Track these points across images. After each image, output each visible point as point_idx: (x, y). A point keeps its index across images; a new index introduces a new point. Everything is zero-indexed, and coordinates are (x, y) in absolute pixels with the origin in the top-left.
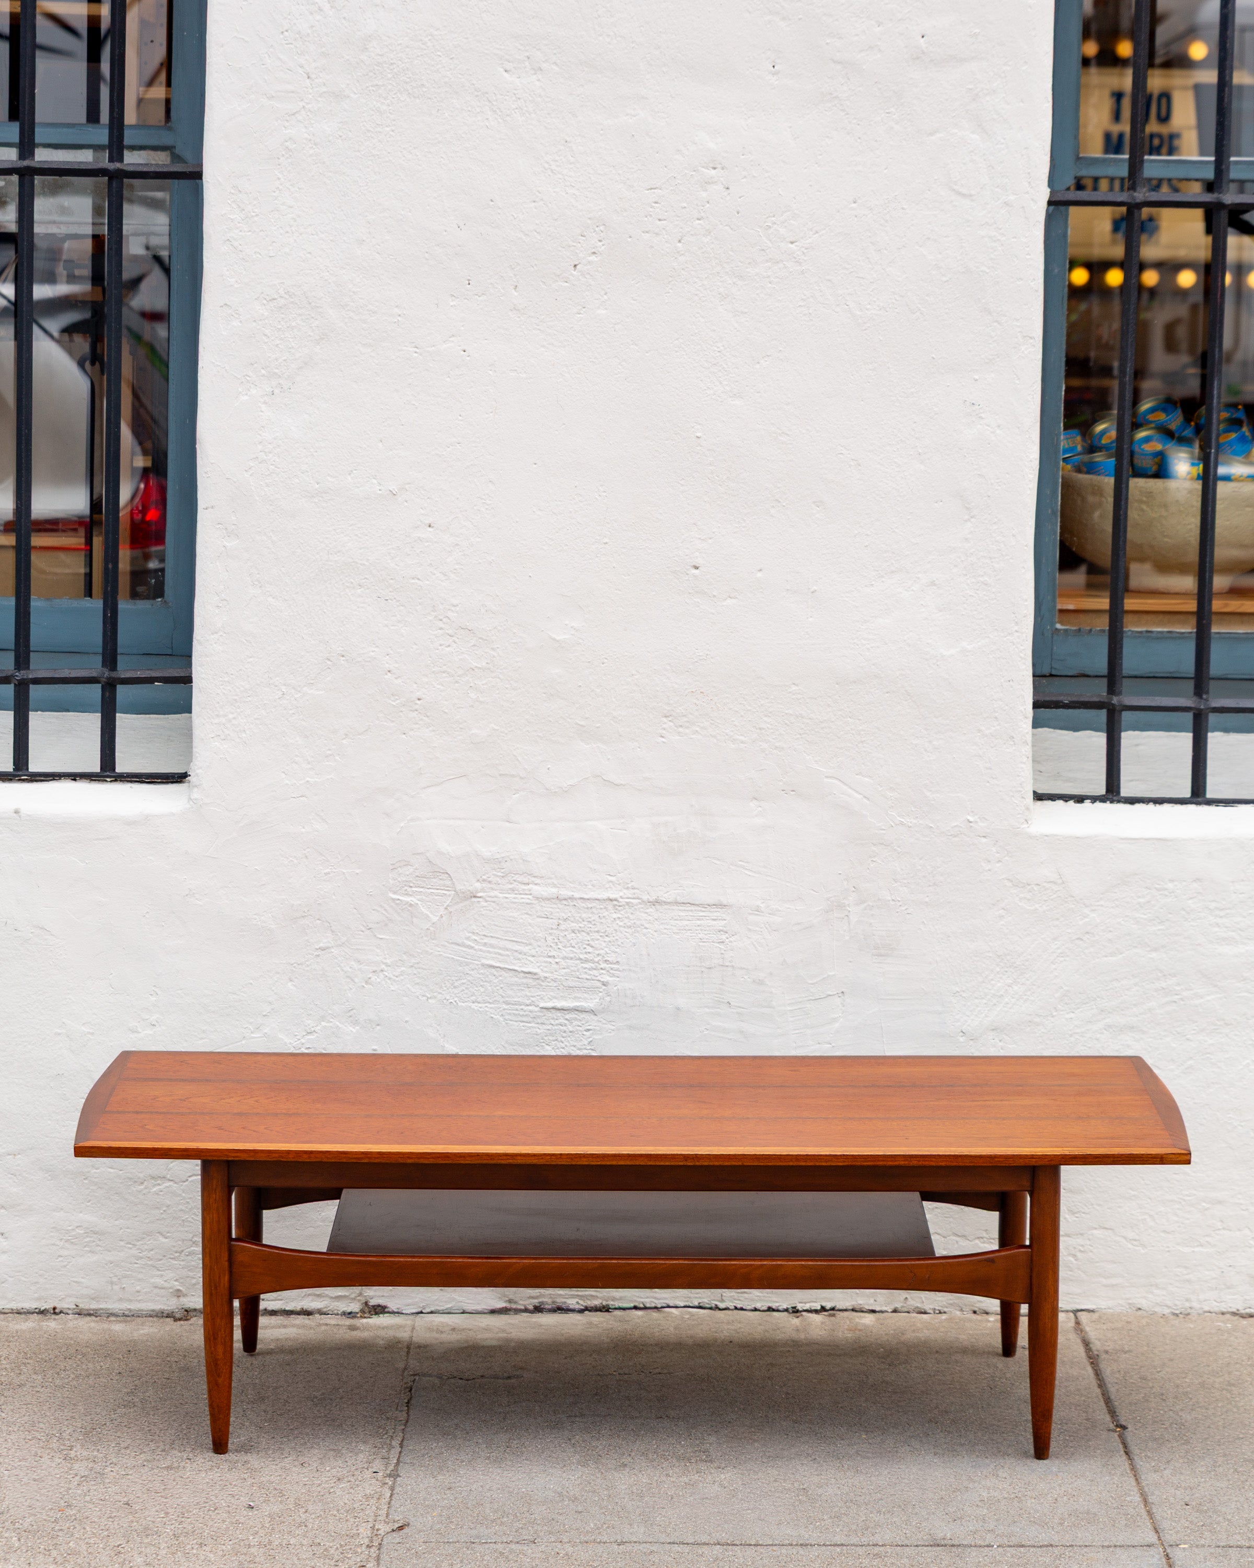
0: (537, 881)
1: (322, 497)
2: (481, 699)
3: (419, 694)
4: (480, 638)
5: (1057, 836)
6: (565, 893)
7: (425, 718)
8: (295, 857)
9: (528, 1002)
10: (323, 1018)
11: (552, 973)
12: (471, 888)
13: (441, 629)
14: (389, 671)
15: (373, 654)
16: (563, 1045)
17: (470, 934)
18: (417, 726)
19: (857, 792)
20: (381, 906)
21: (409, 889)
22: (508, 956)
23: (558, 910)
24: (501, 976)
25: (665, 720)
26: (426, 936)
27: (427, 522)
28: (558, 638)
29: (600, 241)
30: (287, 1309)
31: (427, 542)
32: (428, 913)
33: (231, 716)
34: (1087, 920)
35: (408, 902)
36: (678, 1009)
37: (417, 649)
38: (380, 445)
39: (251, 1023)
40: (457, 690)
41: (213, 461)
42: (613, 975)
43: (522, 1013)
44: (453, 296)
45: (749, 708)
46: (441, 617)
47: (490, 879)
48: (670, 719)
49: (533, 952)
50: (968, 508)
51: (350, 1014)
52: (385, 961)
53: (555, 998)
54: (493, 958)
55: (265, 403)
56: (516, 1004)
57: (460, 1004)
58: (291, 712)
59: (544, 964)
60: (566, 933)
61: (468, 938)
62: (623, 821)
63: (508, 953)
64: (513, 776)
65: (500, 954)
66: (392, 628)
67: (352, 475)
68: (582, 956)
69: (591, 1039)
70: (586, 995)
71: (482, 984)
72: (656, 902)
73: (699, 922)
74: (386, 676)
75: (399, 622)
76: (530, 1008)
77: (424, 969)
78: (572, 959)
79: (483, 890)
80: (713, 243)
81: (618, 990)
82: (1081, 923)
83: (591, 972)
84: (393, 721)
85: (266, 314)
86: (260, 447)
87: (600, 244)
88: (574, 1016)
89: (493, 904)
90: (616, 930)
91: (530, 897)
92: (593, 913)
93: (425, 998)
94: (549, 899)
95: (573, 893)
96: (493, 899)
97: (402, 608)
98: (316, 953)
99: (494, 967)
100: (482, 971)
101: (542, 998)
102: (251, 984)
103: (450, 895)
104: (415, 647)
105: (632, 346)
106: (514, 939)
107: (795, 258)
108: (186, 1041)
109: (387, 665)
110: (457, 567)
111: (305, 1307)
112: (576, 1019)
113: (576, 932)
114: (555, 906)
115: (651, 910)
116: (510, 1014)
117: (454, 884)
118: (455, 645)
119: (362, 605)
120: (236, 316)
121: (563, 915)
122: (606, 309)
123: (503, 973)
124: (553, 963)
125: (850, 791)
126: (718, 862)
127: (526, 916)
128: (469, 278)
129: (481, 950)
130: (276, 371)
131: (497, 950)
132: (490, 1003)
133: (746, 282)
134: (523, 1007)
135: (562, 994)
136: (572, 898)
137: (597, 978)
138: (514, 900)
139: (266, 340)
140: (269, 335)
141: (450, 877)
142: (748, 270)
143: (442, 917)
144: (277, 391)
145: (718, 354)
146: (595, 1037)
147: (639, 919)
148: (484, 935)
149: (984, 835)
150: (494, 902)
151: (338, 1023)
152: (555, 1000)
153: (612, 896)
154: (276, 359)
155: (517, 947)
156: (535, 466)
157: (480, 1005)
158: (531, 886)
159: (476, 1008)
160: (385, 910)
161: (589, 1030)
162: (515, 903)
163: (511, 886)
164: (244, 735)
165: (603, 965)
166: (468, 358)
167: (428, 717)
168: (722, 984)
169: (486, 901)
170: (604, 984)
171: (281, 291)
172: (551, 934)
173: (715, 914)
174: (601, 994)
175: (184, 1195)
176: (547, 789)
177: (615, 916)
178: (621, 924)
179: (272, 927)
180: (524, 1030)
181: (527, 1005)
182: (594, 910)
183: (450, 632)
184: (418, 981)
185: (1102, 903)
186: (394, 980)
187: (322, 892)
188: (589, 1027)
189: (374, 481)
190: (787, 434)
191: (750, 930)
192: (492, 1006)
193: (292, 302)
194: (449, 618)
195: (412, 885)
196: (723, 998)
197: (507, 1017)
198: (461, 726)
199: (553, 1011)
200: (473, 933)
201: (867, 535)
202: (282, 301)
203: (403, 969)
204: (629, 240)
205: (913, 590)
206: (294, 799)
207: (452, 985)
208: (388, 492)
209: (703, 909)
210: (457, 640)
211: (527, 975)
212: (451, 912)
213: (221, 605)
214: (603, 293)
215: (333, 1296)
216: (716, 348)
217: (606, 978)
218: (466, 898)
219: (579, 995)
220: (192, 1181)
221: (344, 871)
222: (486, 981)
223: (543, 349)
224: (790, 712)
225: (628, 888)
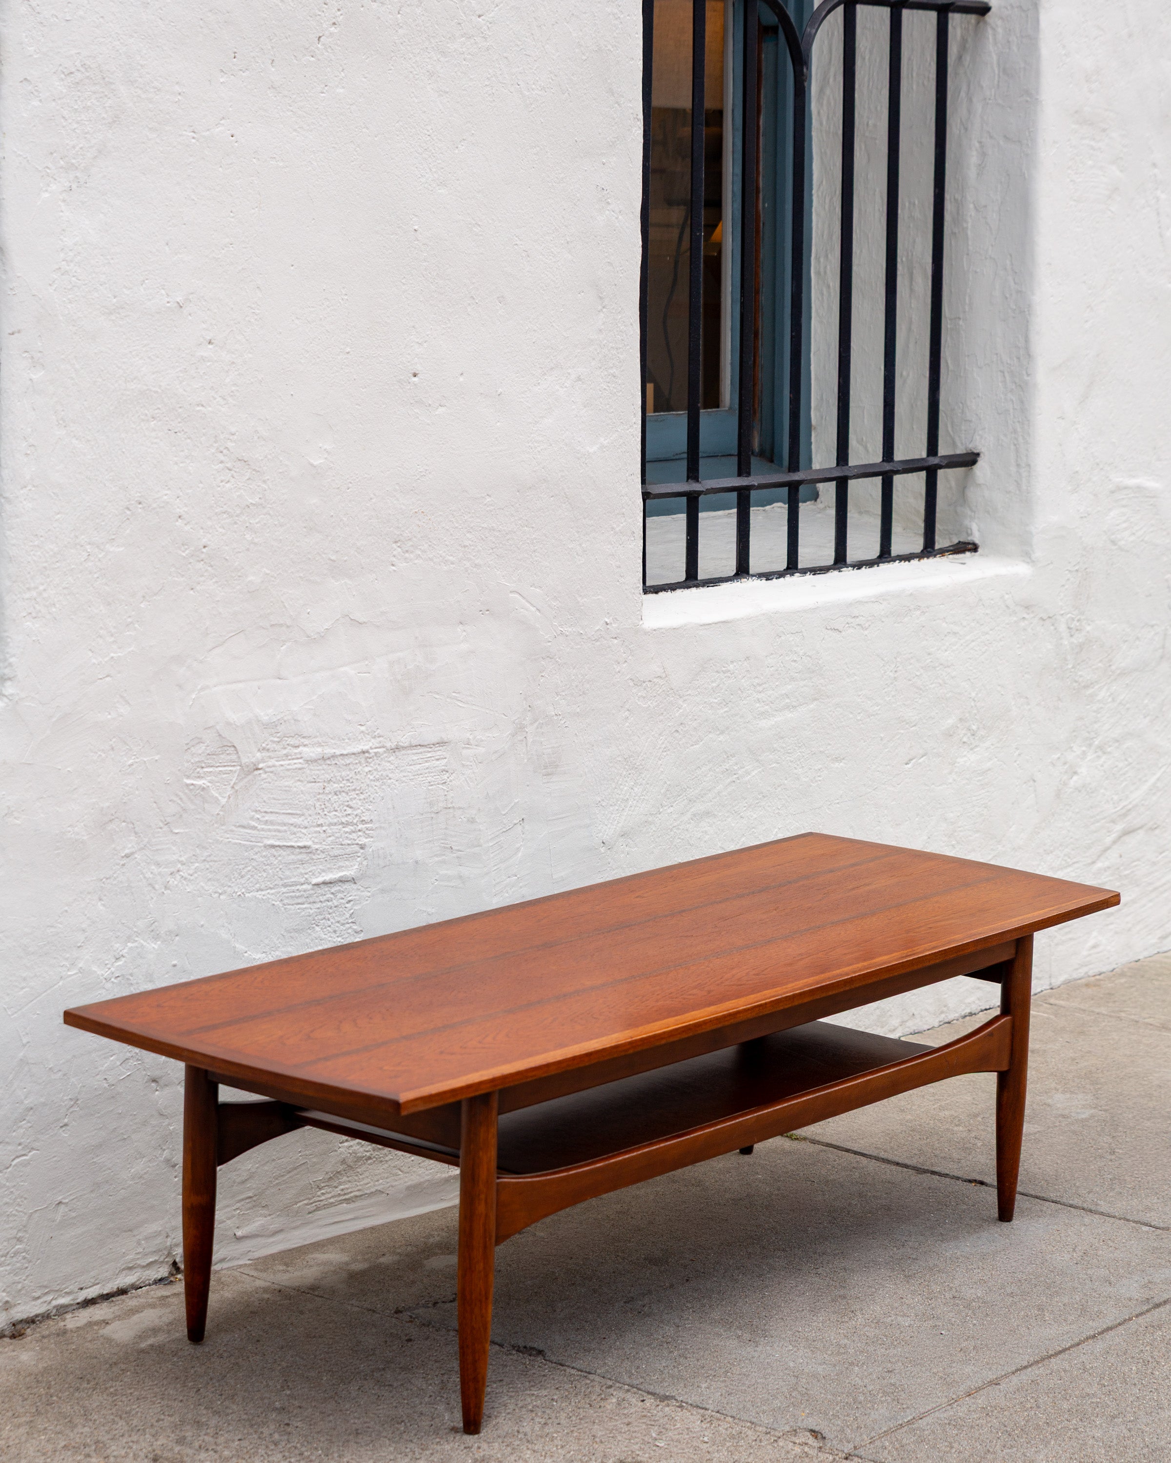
0: (306, 742)
1: (119, 313)
2: (256, 540)
3: (204, 541)
4: (254, 470)
5: (661, 629)
6: (329, 751)
7: (209, 569)
8: (103, 750)
9: (302, 880)
10: (129, 939)
11: (321, 843)
12: (253, 760)
13: (222, 462)
14: (180, 517)
15: (165, 497)
16: (329, 923)
17: (253, 813)
18: (202, 579)
19: (532, 605)
20: (177, 795)
21: (201, 771)
22: (285, 831)
23: (323, 772)
24: (280, 856)
25: (394, 546)
26: (216, 822)
27: (208, 338)
28: (315, 463)
29: (339, 10)
30: (105, 1292)
31: (209, 361)
32: (217, 795)
33: (41, 588)
34: (681, 711)
35: (201, 786)
36: (417, 862)
37: (203, 488)
38: (167, 248)
39: (67, 959)
40: (235, 532)
41: (19, 274)
42: (369, 836)
43: (298, 894)
44: (222, 71)
45: (457, 525)
46: (221, 449)
47: (268, 747)
48: (399, 545)
49: (305, 823)
50: (601, 298)
51: (152, 928)
52: (180, 859)
53: (323, 871)
54: (273, 837)
55: (64, 201)
56: (292, 885)
57: (247, 895)
58: (96, 576)
59: (314, 835)
60: (330, 796)
61: (252, 818)
62: (367, 663)
63: (285, 828)
64: (281, 625)
65: (279, 831)
66: (181, 465)
67: (144, 286)
68: (344, 820)
69: (352, 911)
70: (347, 863)
71: (265, 868)
72: (397, 748)
73: (427, 764)
74: (177, 523)
75: (187, 457)
76: (304, 887)
77: (215, 861)
78: (335, 824)
79: (263, 761)
80: (423, 15)
81: (373, 851)
82: (677, 715)
83: (351, 836)
84: (183, 576)
85: (64, 91)
86: (62, 255)
87: (339, 13)
88: (339, 888)
89: (271, 775)
90: (368, 785)
91: (300, 761)
92: (350, 770)
93: (217, 895)
94: (316, 761)
95: (334, 751)
96: (271, 769)
97: (189, 441)
98: (122, 862)
99: (273, 846)
100: (264, 854)
101: (313, 874)
102: (66, 911)
103: (235, 772)
104: (201, 485)
105: (364, 130)
106: (290, 811)
107: (482, 33)
108: (8, 995)
109: (178, 510)
110: (233, 388)
111: (121, 1286)
112: (339, 891)
113: (338, 793)
114: (320, 767)
115: (392, 758)
116: (287, 898)
117: (239, 757)
118: (232, 480)
119: (155, 441)
120: (36, 94)
121: (327, 776)
122: (343, 87)
123: (281, 852)
124: (321, 831)
125: (528, 605)
126: (437, 696)
127: (299, 783)
128: (235, 50)
129: (263, 830)
130: (74, 161)
131: (275, 827)
132: (271, 888)
133: (447, 59)
134: (298, 887)
135: (328, 866)
136: (334, 756)
137: (356, 842)
138: (289, 767)
139: (64, 124)
140: (67, 117)
141: (236, 750)
142: (448, 45)
143: (229, 797)
144: (74, 186)
145: (429, 138)
146: (356, 908)
147: (385, 770)
148: (266, 812)
149: (615, 636)
150: (272, 772)
151: (142, 941)
152: (323, 874)
153: (365, 748)
154: (74, 147)
155: (293, 820)
156: (292, 268)
157: (263, 893)
158: (301, 748)
159: (260, 897)
160: (181, 799)
161: (350, 901)
162: (288, 770)
163: (285, 752)
164: (54, 610)
165: (360, 826)
166: (236, 144)
167: (212, 566)
168: (446, 829)
169: (266, 772)
170: (362, 847)
171: (78, 63)
172: (318, 800)
173: (438, 753)
174: (359, 859)
175: (8, 1184)
176: (308, 637)
177: (367, 769)
178: (372, 777)
179: (85, 838)
180: (300, 913)
181: (302, 884)
182: (351, 766)
183: (229, 465)
184: (210, 876)
185: (689, 692)
186: (189, 880)
187: (127, 788)
188: (350, 898)
189: (163, 292)
190: (479, 225)
191: (463, 765)
192: (273, 891)
193: (88, 77)
194: (229, 450)
195: (203, 765)
196: (447, 844)
197: (286, 901)
198: (239, 574)
199: (322, 886)
200: (256, 811)
201: (534, 331)
202: (79, 76)
203: (197, 865)
204: (362, 9)
205: (566, 387)
206: (101, 681)
207: (239, 874)
208: (176, 305)
209: (430, 750)
210: (235, 474)
211: (302, 850)
212: (237, 791)
213: (29, 452)
214: (341, 69)
215: (144, 1264)
216: (426, 131)
217: (363, 841)
218: (250, 773)
219: (341, 864)
220: (15, 1165)
221: (145, 759)
222: (268, 865)
223: (294, 133)
224: (485, 525)
225: (374, 737)
